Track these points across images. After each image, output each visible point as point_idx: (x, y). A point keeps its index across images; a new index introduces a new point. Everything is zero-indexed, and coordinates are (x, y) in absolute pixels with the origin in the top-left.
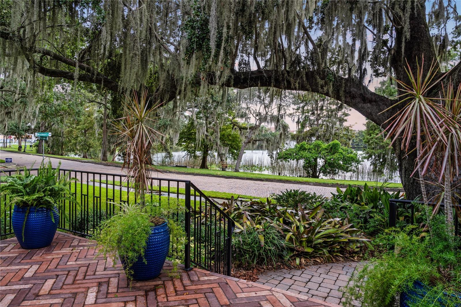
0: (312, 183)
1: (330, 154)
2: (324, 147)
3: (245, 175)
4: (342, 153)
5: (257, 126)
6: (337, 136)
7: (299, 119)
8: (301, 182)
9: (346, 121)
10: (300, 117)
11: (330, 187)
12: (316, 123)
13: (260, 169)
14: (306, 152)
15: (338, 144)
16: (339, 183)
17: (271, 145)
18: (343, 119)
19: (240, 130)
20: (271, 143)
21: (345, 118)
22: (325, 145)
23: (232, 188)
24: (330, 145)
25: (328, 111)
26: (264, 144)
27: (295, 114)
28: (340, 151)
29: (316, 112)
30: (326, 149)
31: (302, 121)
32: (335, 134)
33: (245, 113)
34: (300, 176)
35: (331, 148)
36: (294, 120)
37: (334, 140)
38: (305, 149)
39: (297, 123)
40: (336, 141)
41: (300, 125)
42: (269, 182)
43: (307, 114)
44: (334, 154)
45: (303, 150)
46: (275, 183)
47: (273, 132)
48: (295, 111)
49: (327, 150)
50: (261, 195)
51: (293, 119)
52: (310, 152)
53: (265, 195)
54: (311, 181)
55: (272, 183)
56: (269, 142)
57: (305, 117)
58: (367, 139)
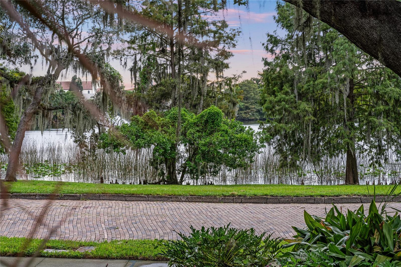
0: (183, 196)
1: (204, 134)
2: (191, 120)
3: (34, 187)
4: (227, 132)
5: (51, 76)
6: (211, 97)
7: (135, 63)
8: (161, 197)
9: (227, 66)
10: (138, 59)
11: (219, 202)
12: (169, 71)
13: (55, 172)
14: (159, 131)
15: (218, 114)
16: (236, 193)
17: (81, 118)
18: (223, 64)
19: (12, 86)
20: (82, 115)
21: (226, 61)
22: (191, 117)
23: (14, 223)
24: (202, 116)
25: (192, 48)
26: (69, 116)
27: (126, 53)
28: (223, 128)
29: (169, 48)
30: (195, 123)
31: (142, 66)
32: (208, 94)
33: (25, 46)
34: (145, 183)
35: (207, 122)
36: (125, 63)
37: (208, 106)
38: (154, 127)
39: (131, 70)
40: (214, 108)
41: (138, 75)
42: (94, 202)
43: (152, 53)
44: (211, 133)
45: (151, 127)
46: (107, 202)
47: (66, 91)
48: (127, 45)
49: (198, 126)
50: (89, 234)
51: (123, 63)
52: (166, 132)
53: (97, 232)
54: (180, 193)
55: (100, 202)
56: (78, 112)
57: (148, 59)
58: (271, 102)
